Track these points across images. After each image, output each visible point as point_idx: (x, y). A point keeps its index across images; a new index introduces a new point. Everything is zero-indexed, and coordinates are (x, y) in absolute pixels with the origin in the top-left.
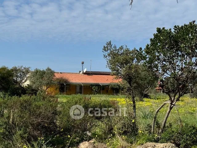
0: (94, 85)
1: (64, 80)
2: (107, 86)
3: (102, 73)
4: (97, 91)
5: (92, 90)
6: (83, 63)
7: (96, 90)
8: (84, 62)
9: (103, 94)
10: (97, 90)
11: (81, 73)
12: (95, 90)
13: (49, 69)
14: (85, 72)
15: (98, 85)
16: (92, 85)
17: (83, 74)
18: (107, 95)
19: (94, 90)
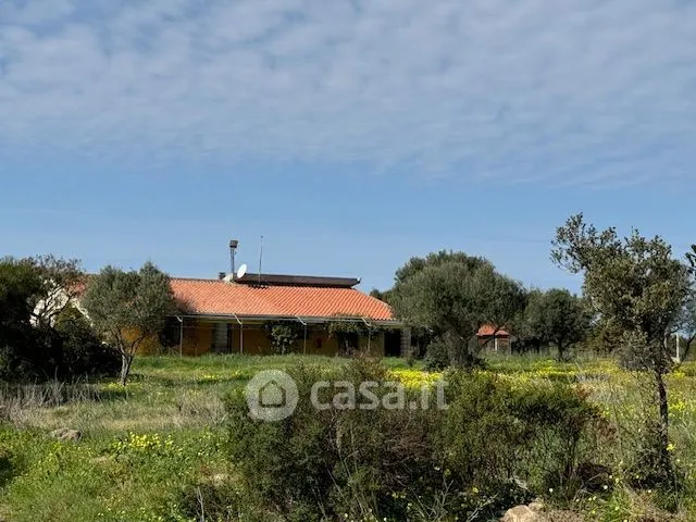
0: (276, 323)
1: (178, 305)
2: (323, 324)
3: (300, 281)
4: (287, 344)
5: (272, 338)
6: (234, 245)
7: (285, 340)
8: (236, 242)
9: (309, 352)
10: (288, 339)
11: (228, 278)
12: (283, 338)
13: (151, 270)
14: (240, 275)
15: (290, 323)
16: (270, 323)
17: (234, 285)
18: (324, 357)
19: (279, 338)
